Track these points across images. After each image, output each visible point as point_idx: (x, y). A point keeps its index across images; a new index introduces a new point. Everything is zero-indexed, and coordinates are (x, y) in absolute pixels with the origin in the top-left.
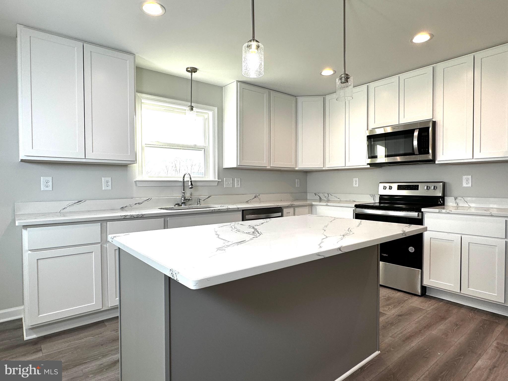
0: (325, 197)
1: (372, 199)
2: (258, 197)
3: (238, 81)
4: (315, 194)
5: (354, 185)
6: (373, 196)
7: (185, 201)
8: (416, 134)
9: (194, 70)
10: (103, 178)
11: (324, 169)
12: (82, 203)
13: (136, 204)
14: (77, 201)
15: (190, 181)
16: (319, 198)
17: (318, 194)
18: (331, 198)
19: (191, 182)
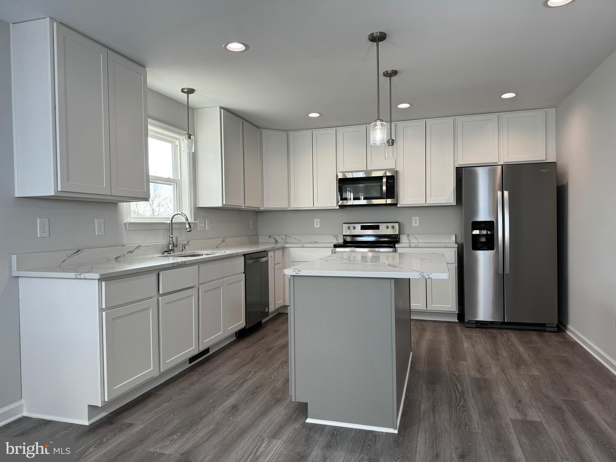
0: (282, 239)
1: (335, 239)
2: (225, 241)
3: (221, 108)
4: (269, 236)
5: (316, 226)
6: (336, 236)
7: (174, 248)
8: (384, 180)
9: (191, 91)
10: (96, 219)
11: (288, 209)
12: (80, 253)
13: (128, 253)
14: (75, 251)
15: (187, 224)
16: (275, 240)
17: (273, 236)
18: (288, 239)
19: (189, 224)
